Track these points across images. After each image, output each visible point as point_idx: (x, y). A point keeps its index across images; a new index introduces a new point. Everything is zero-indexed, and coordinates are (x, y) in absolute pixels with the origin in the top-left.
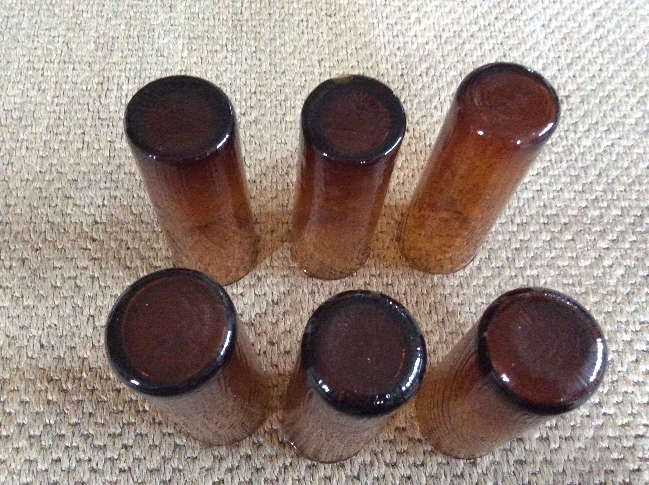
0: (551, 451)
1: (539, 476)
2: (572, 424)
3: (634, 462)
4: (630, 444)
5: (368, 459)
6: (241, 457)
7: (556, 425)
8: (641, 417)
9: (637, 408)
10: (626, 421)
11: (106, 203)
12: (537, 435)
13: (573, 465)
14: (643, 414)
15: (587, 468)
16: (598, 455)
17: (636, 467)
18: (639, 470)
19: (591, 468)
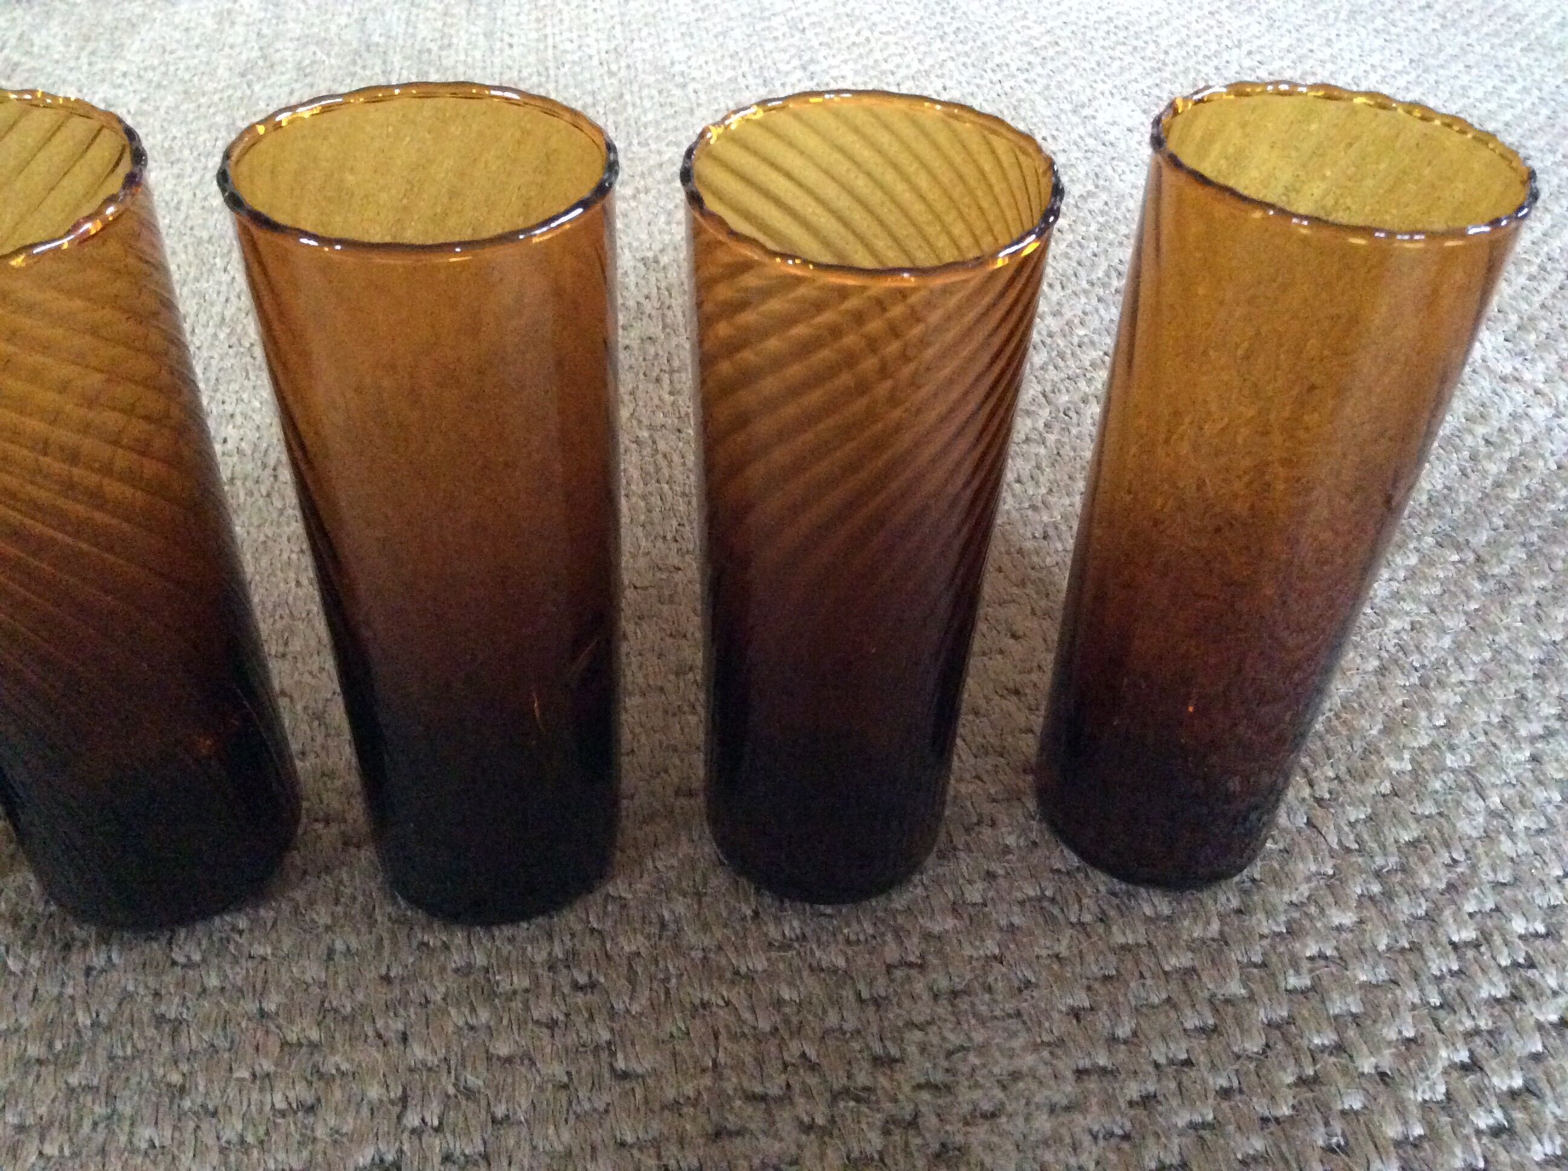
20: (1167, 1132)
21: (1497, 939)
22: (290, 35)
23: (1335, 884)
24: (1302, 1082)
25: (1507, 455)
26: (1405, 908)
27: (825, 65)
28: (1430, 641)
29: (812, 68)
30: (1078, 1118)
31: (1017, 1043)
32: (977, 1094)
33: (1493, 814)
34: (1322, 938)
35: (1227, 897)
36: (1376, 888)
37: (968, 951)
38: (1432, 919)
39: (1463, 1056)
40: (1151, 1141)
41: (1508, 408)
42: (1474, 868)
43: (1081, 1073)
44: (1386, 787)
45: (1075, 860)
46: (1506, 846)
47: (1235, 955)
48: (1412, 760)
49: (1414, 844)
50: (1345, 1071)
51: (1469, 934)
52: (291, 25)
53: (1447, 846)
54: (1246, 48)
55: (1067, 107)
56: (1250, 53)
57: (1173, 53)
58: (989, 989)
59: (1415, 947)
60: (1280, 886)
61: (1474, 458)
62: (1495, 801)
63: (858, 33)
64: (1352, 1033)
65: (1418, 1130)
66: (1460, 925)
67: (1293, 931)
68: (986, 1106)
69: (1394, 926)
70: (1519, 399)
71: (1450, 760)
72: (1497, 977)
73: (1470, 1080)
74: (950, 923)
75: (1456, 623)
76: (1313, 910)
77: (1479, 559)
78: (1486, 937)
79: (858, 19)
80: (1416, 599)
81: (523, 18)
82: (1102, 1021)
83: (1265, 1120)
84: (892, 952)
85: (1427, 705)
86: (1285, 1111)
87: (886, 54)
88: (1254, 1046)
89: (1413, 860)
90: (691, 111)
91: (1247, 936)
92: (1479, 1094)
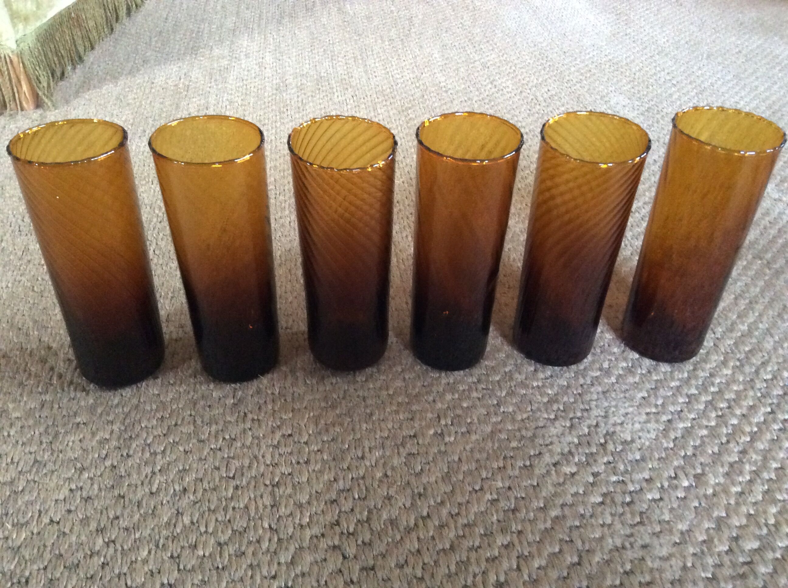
0: (446, 444)
1: (431, 464)
2: (469, 421)
3: (534, 448)
4: (530, 434)
5: (247, 462)
6: (106, 468)
7: (452, 422)
8: (541, 411)
9: (536, 405)
10: (525, 416)
11: (10, 285)
12: (432, 432)
13: (469, 453)
14: (543, 409)
15: (485, 455)
16: (496, 445)
17: (537, 453)
18: (540, 453)
19: (488, 454)
20: (677, 429)
21: (779, 378)
22: (289, 73)
23: (724, 363)
24: (718, 416)
25: (777, 227)
26: (747, 369)
27: (500, 82)
28: (752, 289)
29: (495, 83)
30: (649, 425)
31: (626, 405)
32: (615, 418)
33: (775, 342)
34: (721, 377)
35: (688, 366)
36: (738, 364)
37: (606, 381)
38: (757, 372)
39: (769, 410)
40: (672, 431)
41: (777, 211)
42: (770, 358)
43: (647, 414)
44: (739, 334)
45: (637, 356)
46: (781, 351)
47: (693, 382)
48: (748, 326)
49: (750, 351)
50: (731, 413)
51: (769, 377)
52: (288, 68)
53: (761, 351)
54: (666, 71)
55: (598, 97)
56: (668, 73)
57: (637, 74)
58: (615, 390)
59: (752, 380)
60: (706, 363)
61: (765, 228)
62: (777, 338)
63: (511, 68)
64: (732, 403)
65: (755, 429)
66: (767, 373)
67: (712, 375)
68: (619, 421)
69: (744, 374)
70: (781, 207)
71: (761, 326)
72: (779, 388)
73: (771, 416)
74: (598, 373)
75: (761, 283)
76: (718, 369)
77: (768, 263)
78: (774, 377)
79: (509, 62)
80: (746, 276)
81: (377, 65)
82: (652, 400)
83: (707, 427)
84: (582, 381)
85: (753, 309)
86: (713, 423)
87: (523, 77)
88: (702, 407)
89: (750, 355)
90: (452, 102)
91: (696, 377)
92: (775, 421)
